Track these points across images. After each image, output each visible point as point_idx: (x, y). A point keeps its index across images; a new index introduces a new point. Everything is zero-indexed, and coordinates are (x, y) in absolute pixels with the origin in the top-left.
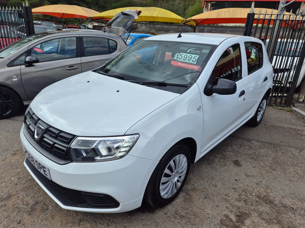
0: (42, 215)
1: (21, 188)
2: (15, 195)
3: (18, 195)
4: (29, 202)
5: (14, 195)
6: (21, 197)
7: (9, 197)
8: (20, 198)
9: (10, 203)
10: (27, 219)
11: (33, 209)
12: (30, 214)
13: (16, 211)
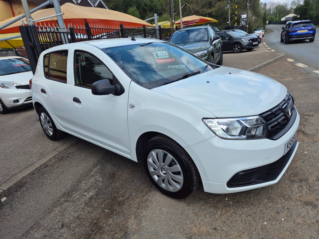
0: (300, 173)
1: (288, 202)
2: (300, 200)
3: (298, 198)
4: (298, 187)
5: (302, 201)
6: (298, 195)
7: (307, 203)
8: (300, 195)
9: (311, 198)
10: (312, 179)
11: (301, 181)
12: (307, 180)
13: (313, 189)
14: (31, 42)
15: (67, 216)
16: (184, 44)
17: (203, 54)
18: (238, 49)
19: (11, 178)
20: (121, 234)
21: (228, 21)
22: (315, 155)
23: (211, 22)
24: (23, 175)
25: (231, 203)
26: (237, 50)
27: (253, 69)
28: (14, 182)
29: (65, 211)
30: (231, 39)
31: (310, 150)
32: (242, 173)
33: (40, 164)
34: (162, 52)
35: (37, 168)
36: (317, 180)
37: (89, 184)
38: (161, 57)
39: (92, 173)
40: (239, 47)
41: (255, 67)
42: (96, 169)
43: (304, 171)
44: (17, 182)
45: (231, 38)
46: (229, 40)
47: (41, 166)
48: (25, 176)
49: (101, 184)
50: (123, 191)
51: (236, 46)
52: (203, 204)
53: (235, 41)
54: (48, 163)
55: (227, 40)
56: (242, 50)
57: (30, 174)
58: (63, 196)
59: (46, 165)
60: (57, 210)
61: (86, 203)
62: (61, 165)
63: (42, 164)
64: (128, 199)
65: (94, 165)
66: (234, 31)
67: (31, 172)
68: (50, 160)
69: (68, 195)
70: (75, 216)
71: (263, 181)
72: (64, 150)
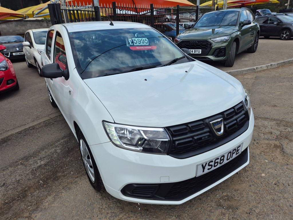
0: (236, 198)
10: (244, 209)
11: (229, 207)
12: (236, 209)
14: (56, 19)
15: (12, 177)
16: (219, 27)
17: (225, 40)
18: (286, 35)
19: (4, 133)
20: (34, 208)
21: (287, 3)
22: (271, 181)
23: (270, 2)
24: (12, 133)
25: (139, 209)
26: (285, 37)
27: (285, 61)
28: (3, 137)
29: (14, 172)
30: (280, 24)
31: (272, 173)
32: (135, 186)
33: (30, 126)
34: (140, 39)
35: (26, 129)
36: (247, 213)
37: (47, 154)
38: (138, 44)
39: (56, 144)
40: (288, 34)
41: (289, 60)
42: (62, 141)
43: (242, 197)
44: (5, 137)
45: (280, 22)
46: (277, 24)
47: (30, 127)
48: (13, 134)
49: (56, 156)
50: (67, 168)
51: (285, 32)
52: (114, 202)
53: (284, 26)
54: (36, 126)
55: (276, 25)
56: (291, 38)
57: (18, 132)
58: (22, 159)
59: (33, 128)
60: (10, 169)
61: (33, 170)
62: (43, 130)
63: (32, 126)
64: (64, 176)
65: (64, 136)
66: (286, 15)
67: (19, 131)
68: (40, 124)
69: (26, 158)
70: (17, 179)
71: (164, 198)
72: (56, 117)
